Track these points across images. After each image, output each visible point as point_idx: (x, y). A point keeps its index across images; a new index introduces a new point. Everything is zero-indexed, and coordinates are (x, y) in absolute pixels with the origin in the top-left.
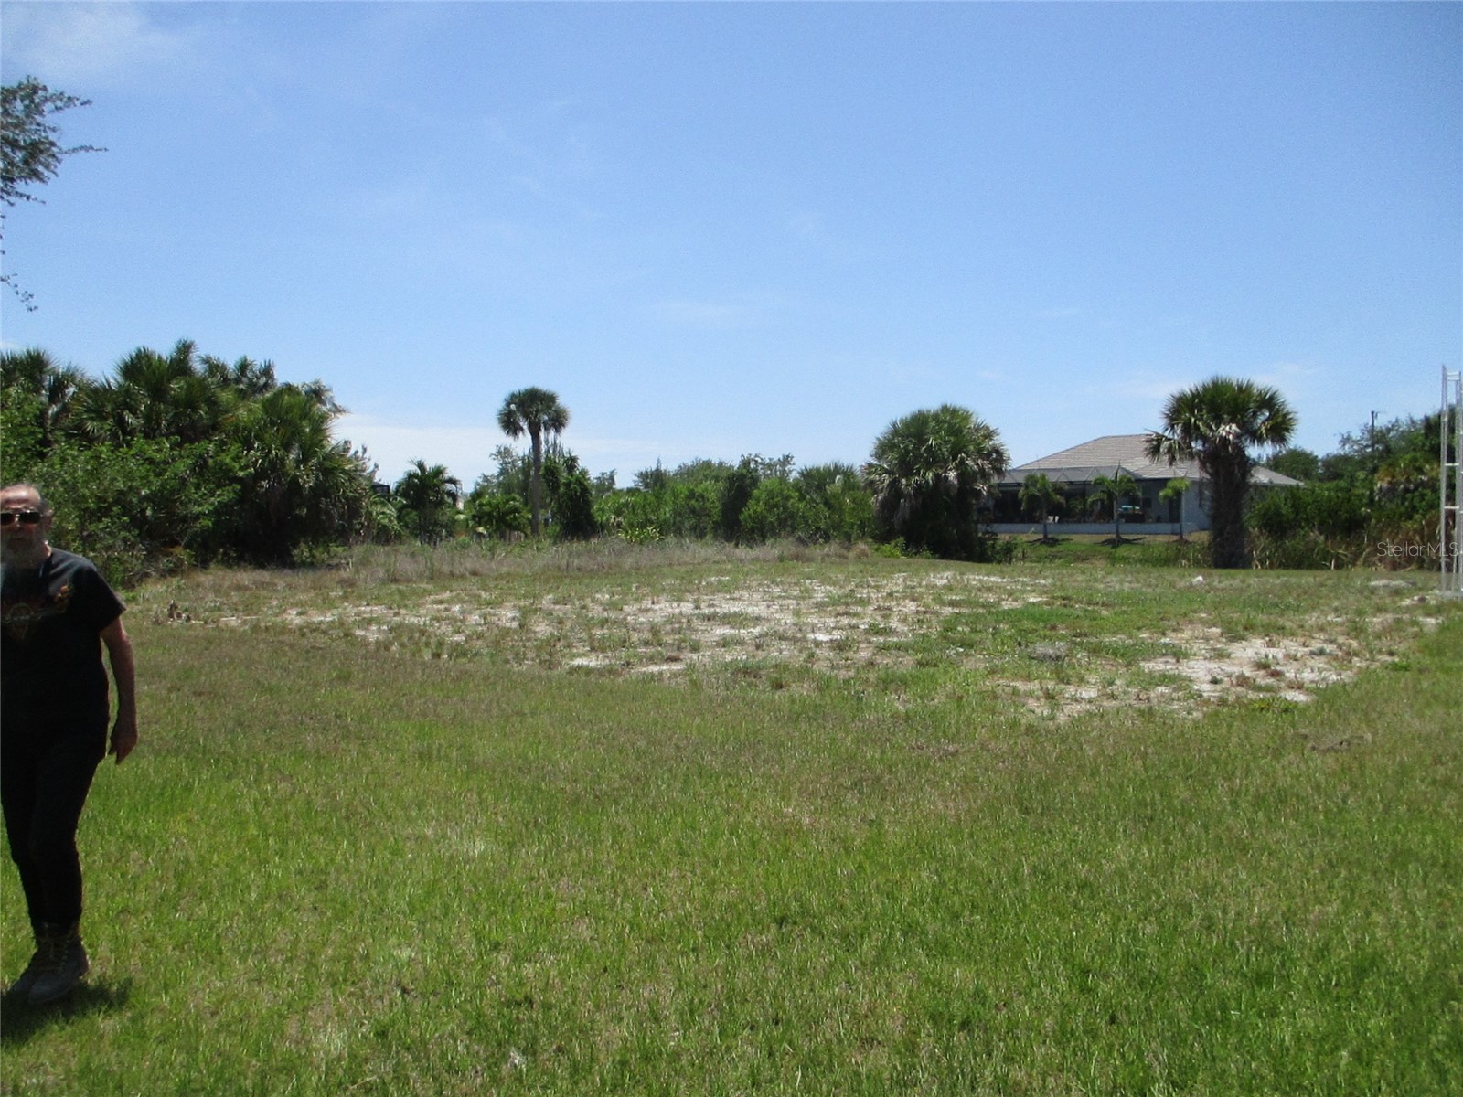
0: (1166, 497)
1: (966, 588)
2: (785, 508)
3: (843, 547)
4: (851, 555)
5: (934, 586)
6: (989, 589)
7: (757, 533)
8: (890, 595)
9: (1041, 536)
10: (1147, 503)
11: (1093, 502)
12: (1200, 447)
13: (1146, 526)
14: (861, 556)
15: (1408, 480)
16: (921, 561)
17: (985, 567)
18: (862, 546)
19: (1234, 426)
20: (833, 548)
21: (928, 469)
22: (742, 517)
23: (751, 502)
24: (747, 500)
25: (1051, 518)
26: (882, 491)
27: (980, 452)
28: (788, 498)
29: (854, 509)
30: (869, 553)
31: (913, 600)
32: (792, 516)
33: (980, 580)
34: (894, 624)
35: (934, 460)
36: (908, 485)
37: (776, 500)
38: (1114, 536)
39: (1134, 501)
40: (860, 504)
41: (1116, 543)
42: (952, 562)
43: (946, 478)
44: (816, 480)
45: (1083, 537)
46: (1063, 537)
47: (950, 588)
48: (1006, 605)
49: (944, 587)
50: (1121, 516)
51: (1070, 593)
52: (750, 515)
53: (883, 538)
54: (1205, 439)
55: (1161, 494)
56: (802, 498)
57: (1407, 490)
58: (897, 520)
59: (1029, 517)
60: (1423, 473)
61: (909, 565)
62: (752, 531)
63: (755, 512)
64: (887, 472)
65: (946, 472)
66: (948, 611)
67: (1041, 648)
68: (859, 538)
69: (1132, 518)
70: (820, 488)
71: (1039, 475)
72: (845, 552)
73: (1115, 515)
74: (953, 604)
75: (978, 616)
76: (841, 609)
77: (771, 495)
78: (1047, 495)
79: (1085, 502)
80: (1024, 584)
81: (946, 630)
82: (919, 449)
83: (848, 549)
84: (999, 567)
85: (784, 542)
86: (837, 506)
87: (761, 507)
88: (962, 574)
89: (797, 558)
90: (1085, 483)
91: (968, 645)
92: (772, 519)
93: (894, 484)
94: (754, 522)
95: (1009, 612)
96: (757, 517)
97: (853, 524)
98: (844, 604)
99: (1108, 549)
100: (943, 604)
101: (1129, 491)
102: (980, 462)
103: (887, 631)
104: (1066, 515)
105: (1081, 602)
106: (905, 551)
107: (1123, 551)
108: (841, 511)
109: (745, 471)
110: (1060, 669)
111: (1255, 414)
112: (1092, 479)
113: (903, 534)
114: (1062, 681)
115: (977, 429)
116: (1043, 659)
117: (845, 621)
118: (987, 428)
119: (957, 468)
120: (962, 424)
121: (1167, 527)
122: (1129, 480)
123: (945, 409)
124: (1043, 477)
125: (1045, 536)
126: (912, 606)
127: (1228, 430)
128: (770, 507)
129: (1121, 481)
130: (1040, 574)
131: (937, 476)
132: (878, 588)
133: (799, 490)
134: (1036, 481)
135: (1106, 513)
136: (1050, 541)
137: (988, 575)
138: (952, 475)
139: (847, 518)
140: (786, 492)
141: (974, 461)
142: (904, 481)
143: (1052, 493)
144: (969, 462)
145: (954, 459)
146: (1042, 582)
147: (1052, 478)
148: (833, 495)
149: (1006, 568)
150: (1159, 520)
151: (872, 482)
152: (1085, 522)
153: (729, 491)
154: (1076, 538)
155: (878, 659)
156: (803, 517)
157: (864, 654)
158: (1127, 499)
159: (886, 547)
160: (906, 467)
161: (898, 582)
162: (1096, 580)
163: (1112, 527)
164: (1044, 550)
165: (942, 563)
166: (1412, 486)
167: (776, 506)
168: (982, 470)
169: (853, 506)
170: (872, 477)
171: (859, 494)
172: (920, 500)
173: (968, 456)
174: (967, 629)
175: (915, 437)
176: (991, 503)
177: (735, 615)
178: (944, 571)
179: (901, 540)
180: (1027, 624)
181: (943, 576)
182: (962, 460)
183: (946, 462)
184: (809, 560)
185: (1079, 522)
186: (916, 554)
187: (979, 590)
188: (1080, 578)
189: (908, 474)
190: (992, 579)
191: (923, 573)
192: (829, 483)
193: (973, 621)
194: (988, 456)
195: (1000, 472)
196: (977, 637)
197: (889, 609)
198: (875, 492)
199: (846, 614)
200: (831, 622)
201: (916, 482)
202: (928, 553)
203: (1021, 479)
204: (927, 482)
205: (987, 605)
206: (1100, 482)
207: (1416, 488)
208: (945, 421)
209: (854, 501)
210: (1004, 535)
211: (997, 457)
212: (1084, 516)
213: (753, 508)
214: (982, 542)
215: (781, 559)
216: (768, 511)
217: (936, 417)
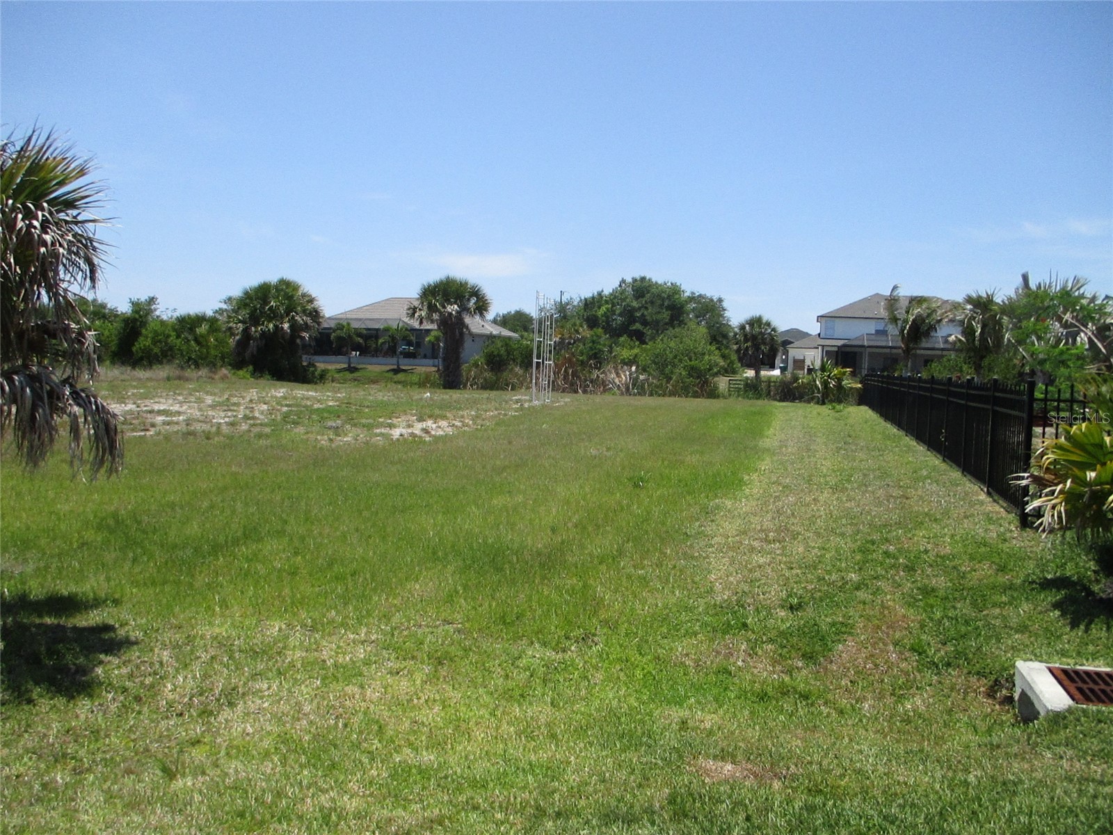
0: (430, 341)
1: (294, 398)
2: (166, 343)
3: (211, 372)
4: (217, 377)
5: (276, 397)
6: (308, 399)
7: (147, 360)
8: (251, 401)
9: (346, 366)
10: (418, 345)
11: (383, 343)
12: (438, 318)
13: (416, 361)
14: (224, 378)
15: (570, 337)
16: (262, 382)
17: (306, 386)
18: (224, 371)
19: (456, 306)
20: (203, 372)
21: (269, 321)
22: (134, 349)
23: (141, 339)
24: (138, 337)
25: (354, 353)
26: (237, 335)
27: (304, 311)
28: (169, 336)
29: (216, 346)
30: (229, 375)
31: (265, 404)
32: (171, 349)
33: (303, 394)
34: (257, 415)
35: (274, 315)
36: (256, 332)
37: (160, 337)
38: (395, 367)
39: (409, 343)
40: (221, 342)
41: (397, 371)
42: (285, 383)
43: (282, 328)
44: (188, 324)
45: (375, 367)
46: (364, 366)
47: (285, 398)
48: (316, 406)
49: (281, 397)
50: (401, 353)
51: (351, 401)
52: (140, 348)
53: (238, 365)
54: (441, 313)
55: (427, 339)
56: (178, 336)
57: (569, 343)
58: (247, 354)
59: (338, 352)
60: (579, 333)
61: (257, 384)
62: (141, 359)
63: (144, 345)
64: (240, 322)
65: (282, 323)
66: (285, 409)
67: (330, 423)
68: (222, 366)
69: (408, 355)
70: (192, 330)
71: (345, 324)
72: (211, 375)
73: (398, 353)
74: (287, 406)
75: (301, 412)
76: (226, 408)
77: (156, 333)
78: (350, 336)
79: (377, 341)
80: (328, 396)
81: (285, 417)
82: (264, 308)
83: (215, 373)
84: (315, 386)
85: (167, 367)
86: (204, 343)
87: (148, 342)
88: (291, 390)
89: (180, 378)
90: (377, 330)
91: (296, 423)
92: (156, 350)
93: (246, 331)
94: (143, 353)
95: (318, 409)
96: (145, 349)
97: (216, 356)
98: (227, 405)
99: (390, 375)
100: (282, 406)
101: (406, 337)
102: (304, 318)
103: (254, 418)
104: (364, 351)
105: (356, 405)
106: (253, 375)
107: (400, 376)
108: (208, 347)
109: (137, 316)
110: (337, 430)
111: (469, 300)
112: (382, 327)
113: (252, 364)
114: (336, 435)
115: (304, 295)
116: (330, 428)
117: (230, 414)
118: (310, 296)
119: (289, 321)
120: (294, 293)
121: (431, 362)
122: (407, 329)
123: (282, 282)
124: (348, 324)
125: (349, 366)
126: (265, 407)
127: (453, 308)
128: (155, 342)
129: (401, 329)
130: (339, 391)
131: (276, 327)
132: (243, 398)
133: (175, 330)
134: (344, 327)
135: (392, 351)
136: (352, 369)
137: (308, 391)
138: (286, 326)
139: (213, 352)
140: (167, 332)
141: (300, 317)
142: (253, 329)
143: (354, 336)
144: (297, 318)
145: (288, 315)
146: (339, 395)
147: (355, 325)
148: (202, 336)
149: (318, 387)
150: (425, 357)
151: (230, 328)
152: (377, 356)
153: (124, 330)
154: (370, 367)
155: (252, 429)
156: (179, 350)
157: (244, 427)
158: (405, 342)
159: (241, 373)
160: (254, 319)
161: (253, 393)
162: (370, 394)
163: (394, 360)
164: (348, 375)
165: (279, 383)
166: (572, 341)
167: (160, 341)
168: (306, 323)
169: (216, 343)
170: (231, 325)
171: (221, 335)
172: (264, 341)
173: (297, 314)
174: (295, 417)
175: (260, 299)
176: (313, 344)
177: (164, 410)
178: (280, 388)
179: (251, 368)
180: (325, 415)
181: (280, 391)
182: (293, 317)
183: (282, 317)
184: (187, 380)
185: (373, 356)
186: (260, 377)
187: (302, 399)
188: (362, 393)
189: (256, 324)
190: (310, 393)
191: (267, 389)
192: (198, 327)
193: (299, 414)
194: (310, 315)
195: (319, 324)
196: (301, 420)
197: (253, 408)
198: (232, 334)
199: (230, 410)
200: (222, 414)
201: (261, 329)
202: (269, 377)
203: (332, 324)
204: (269, 330)
205: (306, 406)
206: (387, 330)
207: (574, 343)
208: (282, 290)
209: (216, 340)
210: (322, 364)
211: (315, 314)
212: (376, 352)
213: (143, 342)
214: (305, 369)
215: (168, 379)
216: (154, 345)
217: (276, 287)
